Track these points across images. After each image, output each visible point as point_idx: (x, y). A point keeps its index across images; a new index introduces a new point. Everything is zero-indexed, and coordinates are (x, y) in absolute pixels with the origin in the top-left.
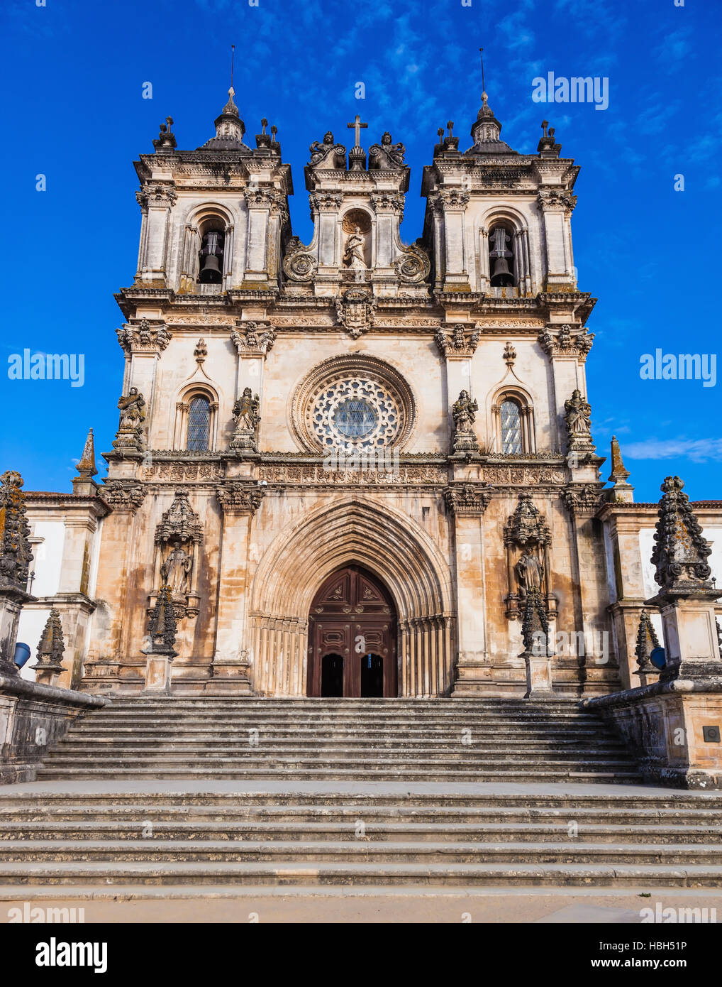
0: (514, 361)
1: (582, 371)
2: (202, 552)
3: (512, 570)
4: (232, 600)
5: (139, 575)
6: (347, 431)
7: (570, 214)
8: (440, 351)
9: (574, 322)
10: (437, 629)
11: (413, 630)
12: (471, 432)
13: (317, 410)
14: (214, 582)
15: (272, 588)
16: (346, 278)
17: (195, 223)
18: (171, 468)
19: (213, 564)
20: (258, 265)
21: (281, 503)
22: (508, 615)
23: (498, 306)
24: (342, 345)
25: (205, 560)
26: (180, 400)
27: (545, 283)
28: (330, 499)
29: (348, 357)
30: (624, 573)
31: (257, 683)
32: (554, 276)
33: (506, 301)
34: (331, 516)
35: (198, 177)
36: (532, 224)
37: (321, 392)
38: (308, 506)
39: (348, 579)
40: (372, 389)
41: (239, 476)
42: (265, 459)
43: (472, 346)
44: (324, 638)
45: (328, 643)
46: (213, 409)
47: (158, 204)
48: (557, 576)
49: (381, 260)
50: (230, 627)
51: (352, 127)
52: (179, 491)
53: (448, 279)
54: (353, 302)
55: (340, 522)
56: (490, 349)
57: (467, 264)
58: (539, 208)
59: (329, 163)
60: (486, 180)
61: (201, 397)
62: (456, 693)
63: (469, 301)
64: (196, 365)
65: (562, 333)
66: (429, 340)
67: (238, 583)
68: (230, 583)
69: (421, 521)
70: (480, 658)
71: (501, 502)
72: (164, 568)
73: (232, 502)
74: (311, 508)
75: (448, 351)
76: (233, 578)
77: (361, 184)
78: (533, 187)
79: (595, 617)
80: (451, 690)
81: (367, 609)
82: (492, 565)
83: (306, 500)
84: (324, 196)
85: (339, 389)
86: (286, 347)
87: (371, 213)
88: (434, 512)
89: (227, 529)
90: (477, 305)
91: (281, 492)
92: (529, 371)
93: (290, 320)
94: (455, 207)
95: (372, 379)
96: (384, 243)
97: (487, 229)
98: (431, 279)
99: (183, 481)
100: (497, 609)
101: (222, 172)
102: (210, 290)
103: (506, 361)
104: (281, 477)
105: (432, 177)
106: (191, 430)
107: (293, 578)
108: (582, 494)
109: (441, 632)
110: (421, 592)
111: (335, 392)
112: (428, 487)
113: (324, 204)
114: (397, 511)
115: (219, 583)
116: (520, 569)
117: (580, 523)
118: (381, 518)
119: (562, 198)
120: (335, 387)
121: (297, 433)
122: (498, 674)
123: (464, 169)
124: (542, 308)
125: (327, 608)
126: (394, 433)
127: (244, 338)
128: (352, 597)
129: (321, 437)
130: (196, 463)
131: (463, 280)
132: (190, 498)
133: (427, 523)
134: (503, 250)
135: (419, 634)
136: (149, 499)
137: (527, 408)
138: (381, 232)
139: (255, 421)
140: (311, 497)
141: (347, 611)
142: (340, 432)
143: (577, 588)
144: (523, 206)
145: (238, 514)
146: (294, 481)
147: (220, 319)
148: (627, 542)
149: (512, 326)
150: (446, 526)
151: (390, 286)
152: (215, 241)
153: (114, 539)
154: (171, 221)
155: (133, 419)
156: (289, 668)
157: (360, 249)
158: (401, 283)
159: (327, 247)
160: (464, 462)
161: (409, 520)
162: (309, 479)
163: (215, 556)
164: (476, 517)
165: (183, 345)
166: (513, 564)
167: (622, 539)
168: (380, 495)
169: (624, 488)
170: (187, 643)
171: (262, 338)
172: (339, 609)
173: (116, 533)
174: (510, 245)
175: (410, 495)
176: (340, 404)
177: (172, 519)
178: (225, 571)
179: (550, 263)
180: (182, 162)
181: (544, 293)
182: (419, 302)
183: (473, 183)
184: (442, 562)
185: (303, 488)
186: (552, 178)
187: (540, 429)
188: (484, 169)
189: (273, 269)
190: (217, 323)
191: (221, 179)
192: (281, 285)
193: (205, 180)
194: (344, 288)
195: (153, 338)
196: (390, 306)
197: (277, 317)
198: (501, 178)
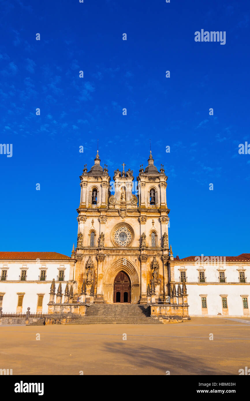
0: (154, 224)
2: (94, 270)
4: (100, 281)
5: (82, 275)
6: (121, 240)
7: (166, 188)
8: (139, 222)
9: (166, 215)
10: (138, 287)
11: (133, 287)
12: (145, 243)
13: (115, 235)
14: (96, 277)
15: (107, 278)
16: (121, 203)
17: (91, 190)
18: (88, 251)
19: (96, 272)
20: (104, 201)
21: (109, 258)
23: (151, 211)
24: (120, 220)
25: (94, 271)
26: (89, 233)
27: (161, 205)
28: (118, 258)
29: (122, 223)
30: (171, 276)
31: (104, 299)
32: (162, 203)
33: (153, 210)
34: (118, 261)
35: (92, 179)
36: (158, 190)
37: (116, 230)
38: (114, 259)
39: (121, 274)
40: (126, 230)
41: (101, 253)
42: (106, 248)
43: (146, 221)
44: (117, 288)
45: (118, 289)
46: (95, 235)
47: (84, 187)
48: (160, 275)
49: (128, 199)
50: (99, 287)
52: (89, 256)
53: (141, 204)
54: (122, 210)
56: (149, 221)
57: (145, 200)
58: (159, 186)
59: (118, 176)
60: (149, 179)
61: (93, 232)
63: (145, 210)
64: (92, 225)
65: (163, 218)
66: (137, 218)
67: (101, 277)
68: (99, 277)
70: (145, 294)
71: (150, 259)
72: (87, 274)
73: (99, 259)
75: (141, 222)
77: (124, 180)
78: (159, 181)
79: (167, 285)
81: (125, 281)
82: (148, 273)
83: (113, 258)
86: (109, 220)
88: (137, 261)
89: (99, 265)
90: (147, 211)
92: (157, 226)
93: (110, 214)
94: (143, 187)
96: (129, 195)
97: (149, 191)
98: (138, 203)
99: (90, 254)
100: (149, 283)
101: (97, 178)
102: (94, 206)
103: (152, 224)
104: (109, 253)
105: (139, 179)
106: (91, 240)
107: (111, 275)
108: (165, 257)
110: (135, 278)
111: (119, 230)
112: (136, 255)
114: (130, 260)
117: (164, 263)
118: (128, 262)
119: (164, 185)
120: (119, 229)
121: (111, 241)
123: (145, 178)
124: (160, 212)
125: (117, 281)
127: (101, 219)
128: (122, 278)
129: (116, 241)
130: (93, 250)
131: (144, 204)
132: (91, 257)
133: (136, 263)
134: (153, 195)
135: (135, 288)
136: (84, 258)
137: (156, 235)
138: (128, 192)
139: (104, 240)
140: (114, 257)
141: (121, 282)
142: (120, 240)
143: (164, 278)
144: (156, 185)
145: (101, 261)
146: (111, 253)
149: (154, 216)
150: (140, 263)
151: (130, 206)
152: (95, 193)
153: (78, 267)
154: (87, 190)
155: (81, 239)
156: (110, 295)
157: (124, 196)
158: (132, 204)
159: (118, 196)
160: (143, 250)
161: (133, 262)
162: (114, 253)
163: (97, 270)
164: (145, 262)
165: (89, 220)
166: (152, 273)
167: (171, 268)
168: (127, 257)
169: (172, 256)
171: (105, 219)
172: (119, 281)
175: (133, 257)
176: (120, 233)
177: (89, 263)
178: (98, 274)
179: (161, 200)
180: (89, 176)
181: (160, 208)
182: (135, 210)
183: (147, 180)
184: (138, 272)
185: (113, 255)
186: (162, 179)
187: (159, 240)
188: (149, 177)
189: (107, 201)
190: (96, 215)
191: (96, 180)
192: (108, 206)
193: (93, 180)
194: (121, 206)
195: (84, 219)
196: (130, 211)
197: (107, 213)
198: (152, 179)
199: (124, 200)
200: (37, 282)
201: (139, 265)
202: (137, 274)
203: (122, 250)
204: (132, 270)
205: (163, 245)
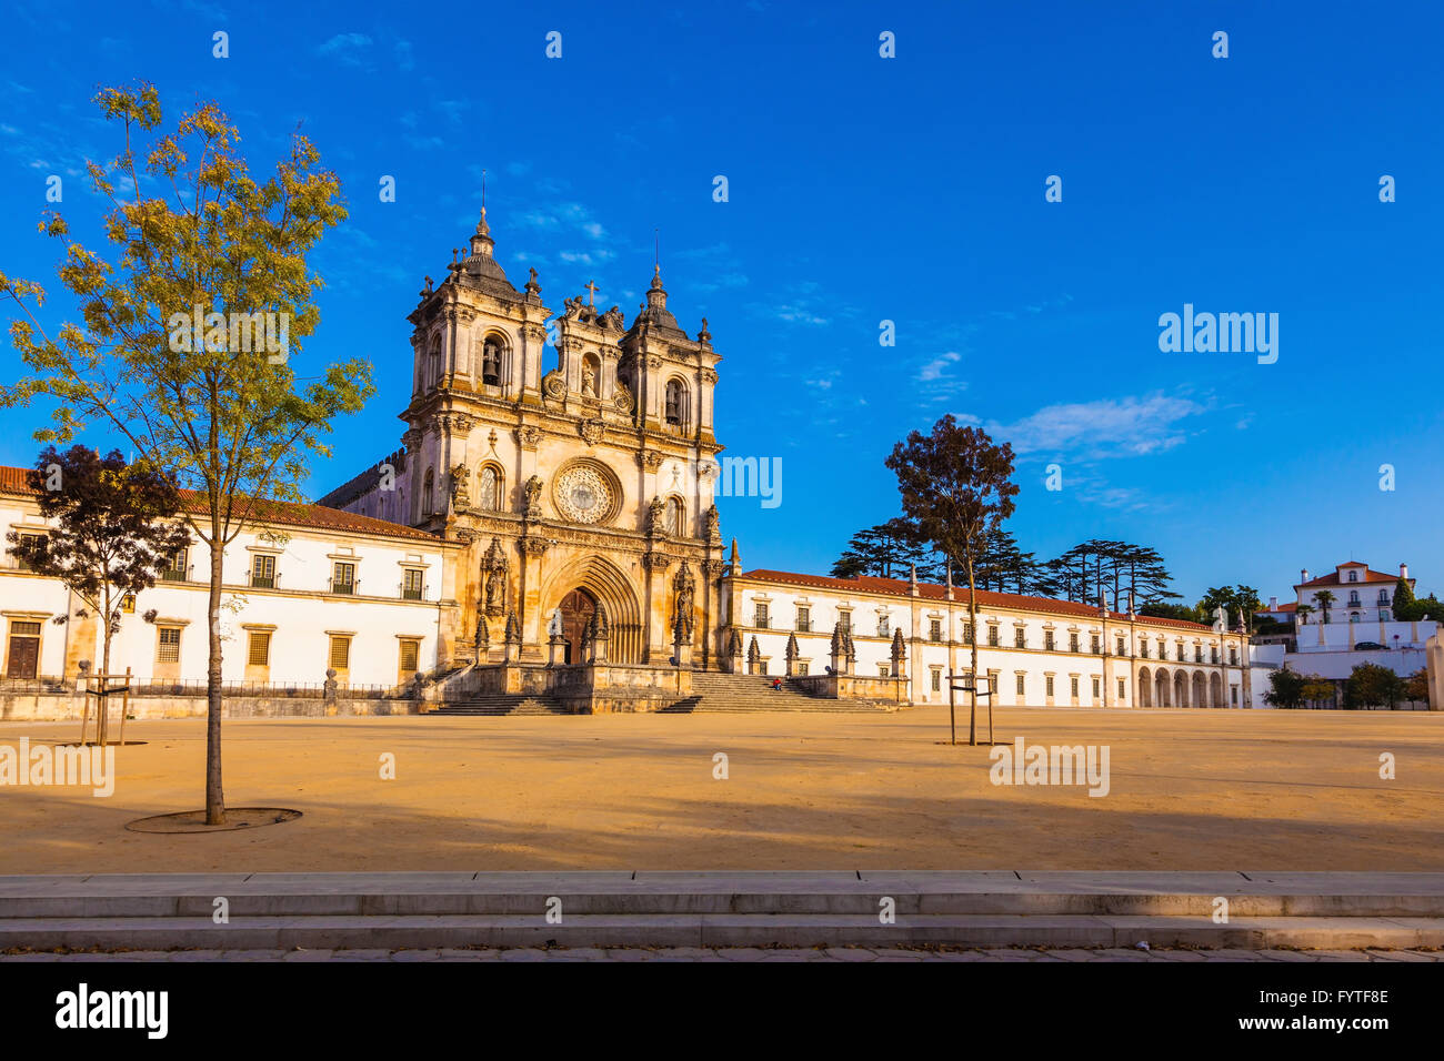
2: (510, 578)
3: (676, 602)
4: (532, 609)
5: (471, 588)
6: (577, 504)
7: (715, 388)
8: (640, 465)
12: (660, 522)
13: (562, 487)
14: (516, 596)
15: (547, 601)
17: (483, 338)
18: (488, 521)
19: (518, 585)
20: (531, 383)
21: (555, 551)
22: (670, 629)
23: (674, 441)
24: (582, 449)
25: (511, 582)
26: (480, 471)
27: (698, 430)
28: (583, 552)
29: (586, 458)
30: (734, 611)
32: (703, 427)
33: (678, 440)
34: (581, 561)
35: (487, 305)
36: (694, 389)
38: (570, 554)
40: (595, 478)
41: (534, 534)
42: (549, 523)
43: (659, 464)
46: (502, 479)
47: (463, 322)
48: (697, 608)
49: (606, 394)
50: (530, 624)
51: (588, 288)
52: (494, 538)
53: (648, 418)
54: (592, 424)
55: (584, 567)
57: (657, 409)
58: (698, 379)
59: (576, 317)
60: (671, 352)
61: (490, 468)
63: (658, 437)
64: (489, 446)
66: (634, 454)
67: (534, 599)
68: (530, 598)
69: (631, 570)
70: (659, 649)
71: (673, 564)
72: (487, 586)
73: (530, 550)
74: (572, 557)
75: (646, 465)
76: (532, 596)
77: (595, 335)
78: (695, 364)
79: (714, 631)
81: (585, 615)
82: (667, 599)
83: (569, 551)
84: (572, 339)
85: (575, 475)
86: (550, 444)
87: (601, 358)
88: (638, 566)
89: (528, 566)
91: (556, 545)
93: (550, 425)
94: (652, 368)
95: (595, 472)
96: (608, 382)
97: (666, 386)
98: (634, 412)
99: (497, 532)
100: (667, 624)
101: (506, 306)
102: (493, 392)
106: (484, 490)
107: (555, 595)
108: (713, 566)
109: (637, 633)
110: (624, 610)
111: (573, 477)
112: (636, 552)
113: (572, 345)
114: (617, 562)
115: (522, 598)
116: (680, 602)
117: (711, 581)
118: (608, 565)
119: (711, 378)
120: (572, 473)
121: (556, 507)
123: (659, 345)
124: (697, 449)
126: (606, 510)
127: (525, 436)
128: (577, 607)
129: (563, 505)
131: (655, 420)
132: (502, 543)
133: (634, 572)
134: (674, 400)
136: (476, 540)
137: (684, 507)
138: (606, 372)
139: (538, 497)
140: (572, 548)
141: (574, 615)
142: (574, 504)
143: (707, 616)
144: (689, 375)
145: (534, 557)
146: (562, 539)
147: (506, 417)
148: (737, 596)
149: (680, 455)
150: (644, 574)
151: (611, 414)
152: (494, 352)
154: (470, 334)
155: (464, 486)
157: (592, 381)
158: (618, 412)
159: (572, 377)
160: (657, 540)
161: (623, 568)
162: (571, 539)
163: (518, 580)
164: (661, 572)
165: (481, 432)
166: (677, 599)
167: (734, 594)
168: (610, 553)
169: (737, 567)
171: (537, 438)
172: (570, 614)
173: (462, 561)
174: (679, 397)
175: (626, 555)
178: (527, 590)
179: (702, 418)
181: (697, 437)
182: (630, 430)
183: (663, 352)
184: (642, 594)
185: (568, 544)
186: (708, 363)
187: (689, 520)
188: (669, 345)
189: (539, 388)
190: (503, 420)
191: (504, 310)
192: (545, 401)
194: (583, 409)
195: (465, 425)
196: (614, 430)
197: (543, 421)
198: (678, 353)
199: (591, 394)
200: (322, 596)
201: (641, 577)
202: (634, 602)
203: (595, 533)
204: (618, 588)
205: (704, 534)
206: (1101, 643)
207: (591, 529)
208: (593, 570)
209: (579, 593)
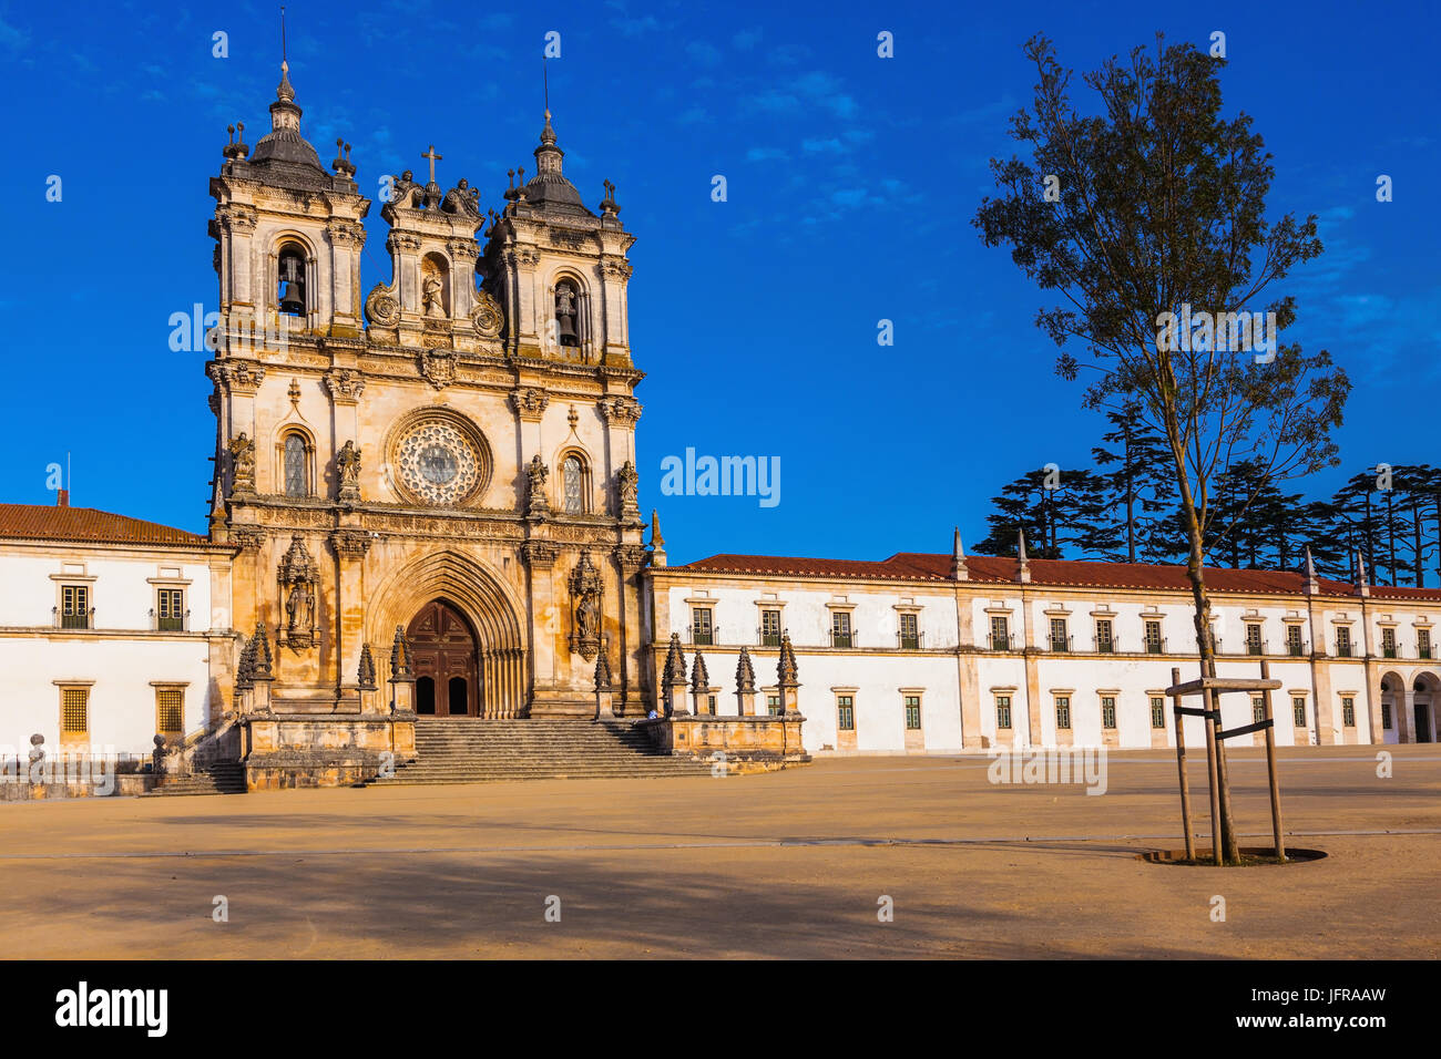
0: (576, 423)
1: (632, 436)
2: (320, 590)
3: (574, 613)
4: (352, 633)
5: (265, 610)
6: (431, 476)
7: (627, 285)
8: (515, 411)
9: (627, 395)
10: (515, 659)
11: (494, 658)
12: (544, 494)
14: (334, 618)
15: (380, 623)
16: (427, 326)
17: (276, 250)
18: (286, 512)
19: (331, 601)
20: (345, 306)
21: (385, 548)
22: (571, 650)
23: (564, 372)
24: (427, 396)
25: (323, 598)
26: (278, 441)
27: (604, 350)
28: (428, 548)
29: (433, 408)
30: (657, 621)
32: (611, 345)
33: (572, 368)
34: (429, 561)
35: (276, 201)
36: (594, 287)
38: (408, 553)
39: (436, 612)
40: (452, 437)
41: (350, 525)
42: (371, 508)
43: (542, 407)
44: (417, 663)
45: (421, 667)
46: (310, 450)
47: (240, 229)
48: (608, 619)
49: (459, 311)
50: (351, 657)
51: (426, 157)
52: (296, 536)
53: (522, 340)
54: (437, 357)
55: (434, 567)
56: (557, 411)
57: (538, 324)
58: (600, 273)
59: (407, 203)
60: (555, 238)
62: (533, 711)
63: (541, 367)
64: (290, 404)
65: (617, 405)
66: (505, 395)
67: (356, 620)
68: (350, 620)
69: (502, 570)
70: (550, 684)
71: (567, 556)
72: (288, 605)
73: (347, 548)
74: (412, 556)
75: (522, 411)
76: (353, 616)
77: (438, 225)
78: (595, 251)
79: (635, 653)
80: (529, 707)
81: (453, 639)
82: (559, 609)
83: (407, 547)
84: (404, 236)
85: (422, 435)
86: (375, 392)
87: (449, 258)
88: (514, 562)
89: (343, 573)
90: (549, 369)
91: (385, 539)
92: (589, 433)
93: (378, 366)
94: (527, 266)
95: (453, 428)
96: (462, 293)
97: (553, 287)
98: (504, 334)
99: (298, 527)
100: (563, 645)
101: (303, 198)
103: (570, 423)
104: (384, 526)
105: (506, 230)
108: (629, 555)
109: (518, 662)
110: (502, 628)
112: (508, 541)
113: (404, 244)
114: (483, 561)
115: (338, 619)
116: (580, 614)
117: (626, 577)
118: (469, 564)
119: (620, 269)
120: (418, 433)
121: (389, 480)
122: (562, 695)
123: (535, 229)
124: (602, 379)
125: (419, 637)
127: (338, 384)
128: (440, 628)
129: (408, 481)
130: (309, 510)
131: (534, 342)
132: (305, 541)
133: (508, 571)
134: (568, 307)
135: (500, 662)
136: (269, 541)
137: (586, 468)
138: (459, 280)
140: (411, 545)
143: (623, 629)
144: (586, 268)
145: (352, 560)
146: (395, 530)
147: (311, 359)
148: (661, 597)
149: (575, 391)
150: (523, 574)
151: (469, 340)
152: (294, 267)
153: (243, 578)
154: (253, 246)
155: (247, 464)
157: (439, 295)
158: (479, 336)
159: (409, 291)
160: (539, 522)
161: (492, 568)
162: (409, 529)
163: (333, 595)
164: (548, 569)
165: (277, 383)
166: (575, 609)
167: (657, 594)
168: (469, 546)
169: (660, 553)
170: (314, 670)
171: (354, 385)
173: (245, 573)
174: (573, 302)
175: (494, 546)
176: (424, 449)
177: (294, 562)
178: (344, 608)
179: (609, 331)
180: (263, 185)
181: (603, 362)
182: (497, 361)
183: (543, 240)
184: (519, 605)
185: (404, 537)
186: (613, 247)
187: (597, 487)
188: (553, 228)
189: (359, 311)
190: (308, 364)
191: (300, 206)
192: (367, 330)
193: (284, 203)
194: (426, 337)
195: (250, 377)
196: (470, 362)
197: (365, 361)
198: (567, 239)
199: (438, 312)
200: (46, 633)
201: (520, 579)
202: (511, 616)
203: (444, 518)
204: (488, 596)
205: (615, 508)
206: (1306, 636)
207: (438, 513)
208: (449, 572)
209: (441, 607)
